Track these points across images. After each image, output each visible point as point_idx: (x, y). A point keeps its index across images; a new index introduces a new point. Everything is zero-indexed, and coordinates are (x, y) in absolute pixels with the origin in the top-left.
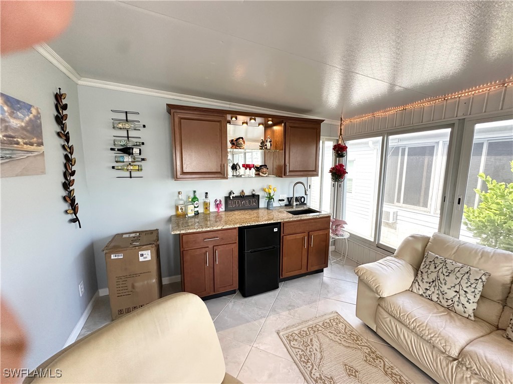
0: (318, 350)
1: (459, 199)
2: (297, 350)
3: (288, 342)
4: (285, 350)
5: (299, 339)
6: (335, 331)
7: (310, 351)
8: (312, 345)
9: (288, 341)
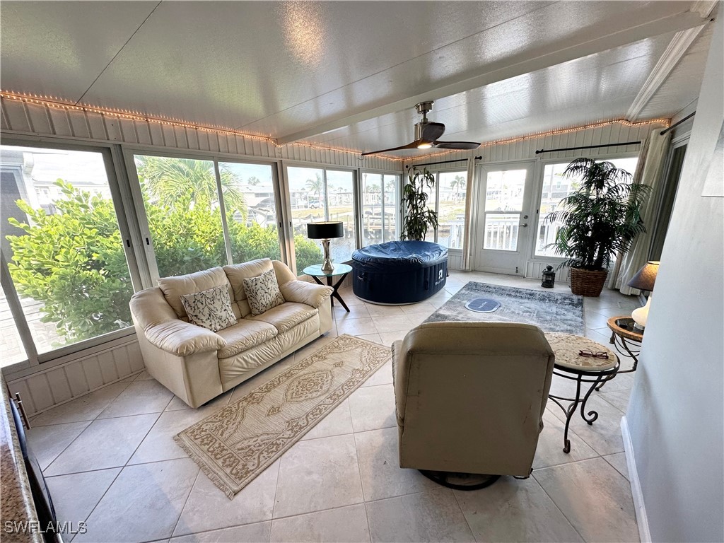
0: (255, 439)
1: (147, 239)
2: (262, 458)
3: (251, 473)
4: (265, 473)
5: (242, 462)
6: (218, 430)
7: (260, 446)
8: (249, 446)
9: (249, 475)
